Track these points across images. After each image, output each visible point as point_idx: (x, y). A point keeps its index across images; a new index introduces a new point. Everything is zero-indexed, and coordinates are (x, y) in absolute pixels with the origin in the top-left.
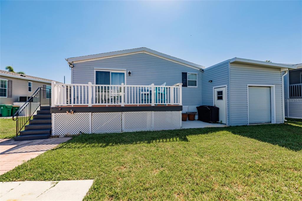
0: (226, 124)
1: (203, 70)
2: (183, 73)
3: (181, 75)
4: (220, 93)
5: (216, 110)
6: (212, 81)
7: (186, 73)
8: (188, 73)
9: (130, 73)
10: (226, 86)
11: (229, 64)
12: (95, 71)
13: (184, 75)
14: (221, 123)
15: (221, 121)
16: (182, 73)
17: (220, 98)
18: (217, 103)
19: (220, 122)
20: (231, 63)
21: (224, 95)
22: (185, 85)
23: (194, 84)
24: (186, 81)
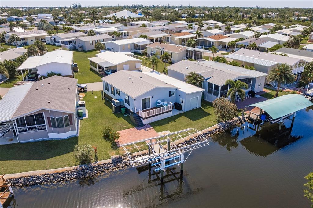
1: (177, 89)
5: (181, 106)
6: (180, 95)
7: (171, 91)
9: (152, 97)
10: (184, 100)
13: (170, 92)
14: (182, 111)
18: (181, 104)
21: (184, 102)
22: (170, 96)
23: (173, 94)
24: (171, 94)
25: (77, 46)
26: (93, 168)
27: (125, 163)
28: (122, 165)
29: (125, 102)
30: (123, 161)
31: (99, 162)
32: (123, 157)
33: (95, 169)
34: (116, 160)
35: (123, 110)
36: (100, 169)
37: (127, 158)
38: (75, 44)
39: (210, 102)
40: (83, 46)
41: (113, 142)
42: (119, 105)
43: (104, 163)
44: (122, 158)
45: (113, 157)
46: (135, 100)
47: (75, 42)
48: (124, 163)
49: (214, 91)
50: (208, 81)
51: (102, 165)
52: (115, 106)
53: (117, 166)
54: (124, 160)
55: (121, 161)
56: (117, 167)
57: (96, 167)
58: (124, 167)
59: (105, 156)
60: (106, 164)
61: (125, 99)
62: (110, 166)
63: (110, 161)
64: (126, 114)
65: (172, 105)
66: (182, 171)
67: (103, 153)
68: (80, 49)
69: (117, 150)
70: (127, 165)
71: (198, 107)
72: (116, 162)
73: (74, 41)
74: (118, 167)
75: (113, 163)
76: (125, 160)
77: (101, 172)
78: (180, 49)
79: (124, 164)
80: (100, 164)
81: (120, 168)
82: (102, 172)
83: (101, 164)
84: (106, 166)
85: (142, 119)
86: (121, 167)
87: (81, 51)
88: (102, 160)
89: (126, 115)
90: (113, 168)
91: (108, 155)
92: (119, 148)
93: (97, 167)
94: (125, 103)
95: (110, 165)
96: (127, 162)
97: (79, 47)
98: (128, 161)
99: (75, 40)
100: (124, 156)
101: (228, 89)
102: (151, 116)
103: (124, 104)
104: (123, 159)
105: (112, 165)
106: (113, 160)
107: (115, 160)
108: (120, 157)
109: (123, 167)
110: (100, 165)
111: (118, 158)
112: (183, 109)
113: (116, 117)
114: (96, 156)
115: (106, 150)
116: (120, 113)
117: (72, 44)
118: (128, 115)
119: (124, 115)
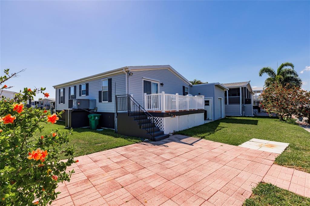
0: (212, 120)
1: (192, 86)
4: (207, 102)
6: (200, 94)
7: (184, 87)
9: (162, 84)
10: (212, 98)
11: (214, 86)
12: (143, 80)
15: (209, 118)
17: (207, 104)
19: (207, 119)
20: (215, 85)
29: (100, 101)
42: (83, 107)
52: (73, 109)
61: (100, 92)
64: (99, 129)
89: (101, 130)
94: (98, 104)
103: (95, 107)
116: (86, 128)
117: (38, 105)
118: (105, 129)
119: (96, 129)
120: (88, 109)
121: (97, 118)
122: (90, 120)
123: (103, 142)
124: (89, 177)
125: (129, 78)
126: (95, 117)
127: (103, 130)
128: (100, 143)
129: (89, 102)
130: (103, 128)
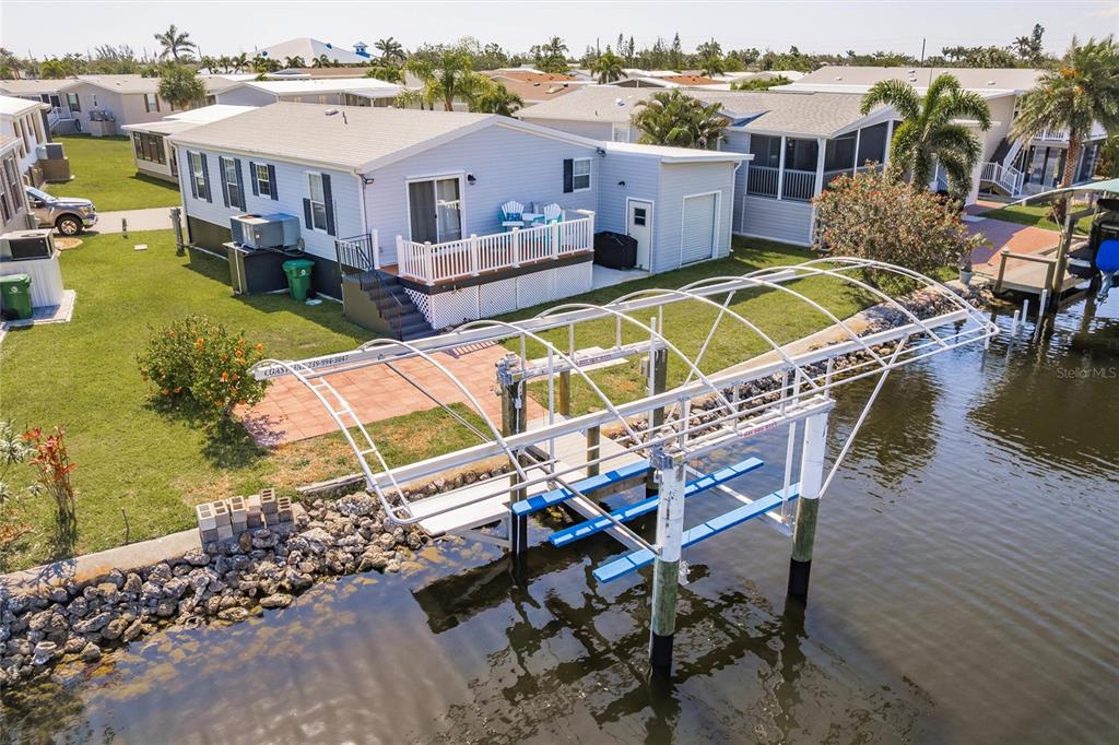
0: (648, 272)
1: (603, 152)
2: (565, 161)
3: (562, 166)
4: (640, 213)
5: (632, 244)
6: (623, 183)
7: (572, 160)
8: (575, 160)
9: (471, 178)
10: (653, 202)
12: (407, 182)
13: (568, 164)
14: (640, 269)
15: (640, 265)
16: (562, 162)
17: (640, 221)
18: (635, 231)
19: (638, 266)
21: (648, 219)
22: (568, 189)
23: (584, 182)
24: (571, 180)
25: (83, 116)
26: (19, 613)
27: (321, 556)
28: (290, 571)
29: (309, 226)
30: (300, 539)
31: (86, 565)
32: (297, 510)
33: (36, 621)
34: (238, 534)
35: (297, 272)
36: (83, 625)
37: (330, 515)
38: (76, 108)
39: (765, 240)
40: (111, 114)
41: (226, 421)
42: (268, 243)
43: (126, 567)
44: (287, 518)
45: (207, 513)
46: (366, 181)
47: (73, 101)
48: (305, 555)
49: (785, 174)
50: (751, 127)
51: (113, 580)
52: (246, 247)
53: (249, 581)
54: (309, 534)
55: (283, 540)
56: (246, 593)
57: (51, 602)
58: (308, 586)
59: (144, 517)
60: (143, 574)
61: (306, 202)
62: (189, 591)
63: (188, 543)
64: (314, 297)
65: (592, 218)
66: (800, 572)
67: (132, 492)
68: (97, 127)
69: (246, 469)
70: (332, 572)
71: (715, 257)
72: (234, 549)
73: (72, 94)
74: (261, 593)
75: (211, 564)
76: (316, 533)
77: (92, 647)
78: (551, 90)
79: (308, 565)
80: (92, 576)
81: (276, 598)
82: (104, 643)
83: (101, 580)
84: (149, 587)
85: (416, 296)
86: (281, 589)
87: (105, 137)
88: (114, 544)
89: (317, 302)
90: (213, 602)
91: (174, 503)
92: (263, 453)
93: (65, 604)
94: (305, 233)
95: (186, 581)
96: (336, 547)
97: (93, 119)
98: (338, 536)
99: (72, 89)
100: (309, 506)
101: (851, 166)
102: (475, 273)
103: (299, 240)
104: (303, 527)
105: (207, 575)
106: (209, 538)
107: (226, 533)
108: (269, 509)
109: (297, 590)
110: (87, 583)
111: (253, 523)
112: (643, 258)
113: (251, 311)
114: (64, 517)
115: (162, 476)
116: (281, 294)
117: (59, 111)
118: (328, 300)
119: (305, 300)
120: (280, 247)
121: (304, 272)
122: (289, 278)
123: (315, 340)
124: (289, 389)
125: (366, 192)
126: (299, 270)
127: (320, 302)
128: (308, 343)
129: (281, 227)
130: (323, 295)
